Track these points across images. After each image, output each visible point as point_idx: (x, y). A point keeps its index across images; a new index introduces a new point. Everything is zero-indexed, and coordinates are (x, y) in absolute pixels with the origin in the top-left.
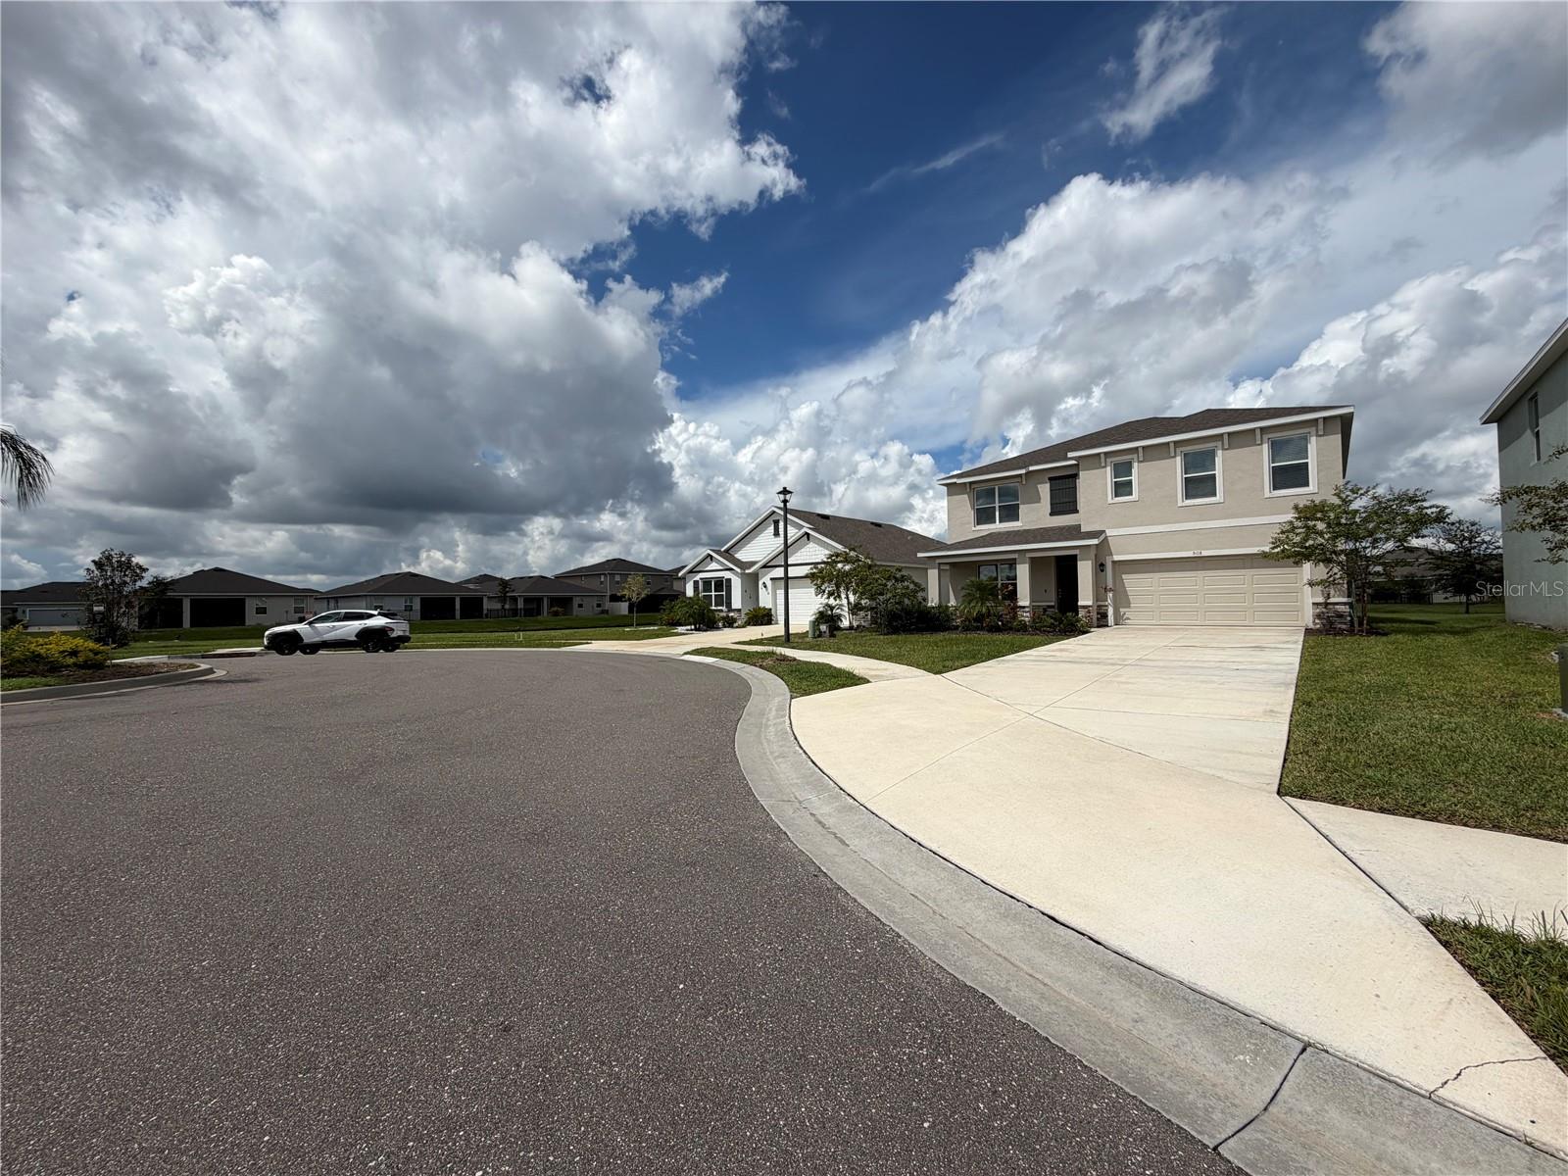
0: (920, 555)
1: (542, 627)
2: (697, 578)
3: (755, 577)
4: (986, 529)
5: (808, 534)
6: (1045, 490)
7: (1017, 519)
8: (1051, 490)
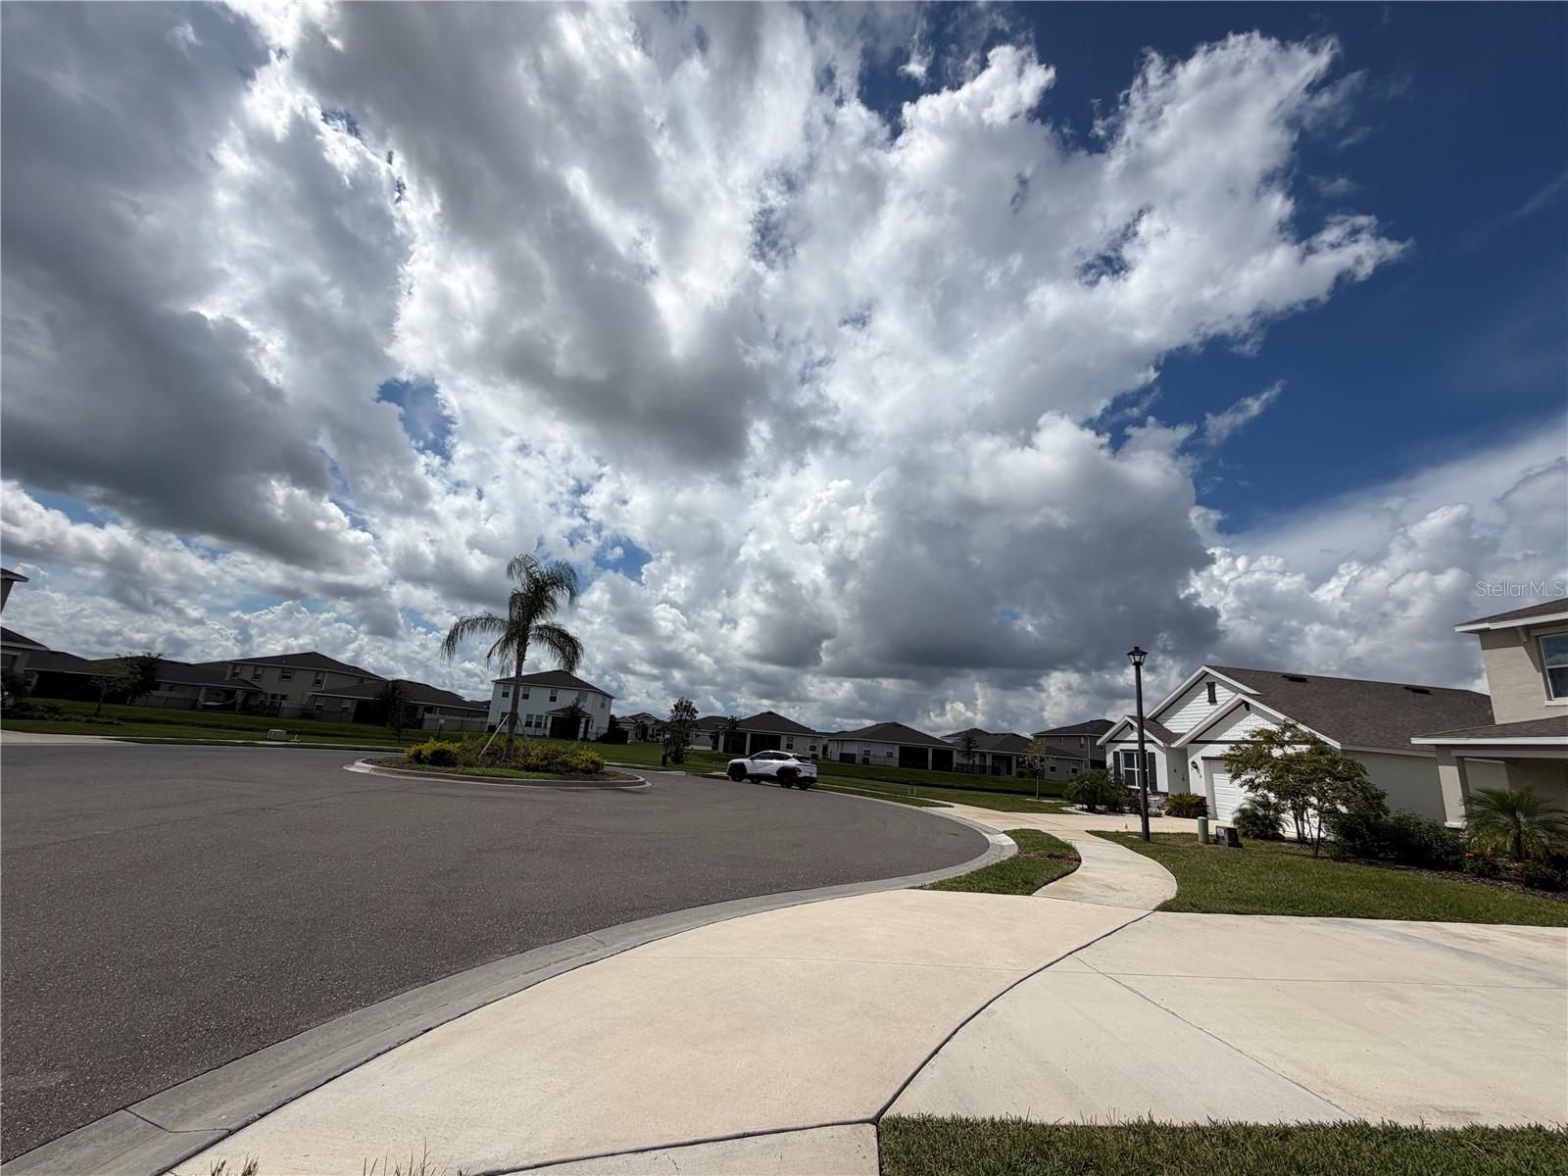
0: (1415, 741)
1: (999, 788)
2: (1117, 749)
3: (1183, 754)
5: (1245, 703)
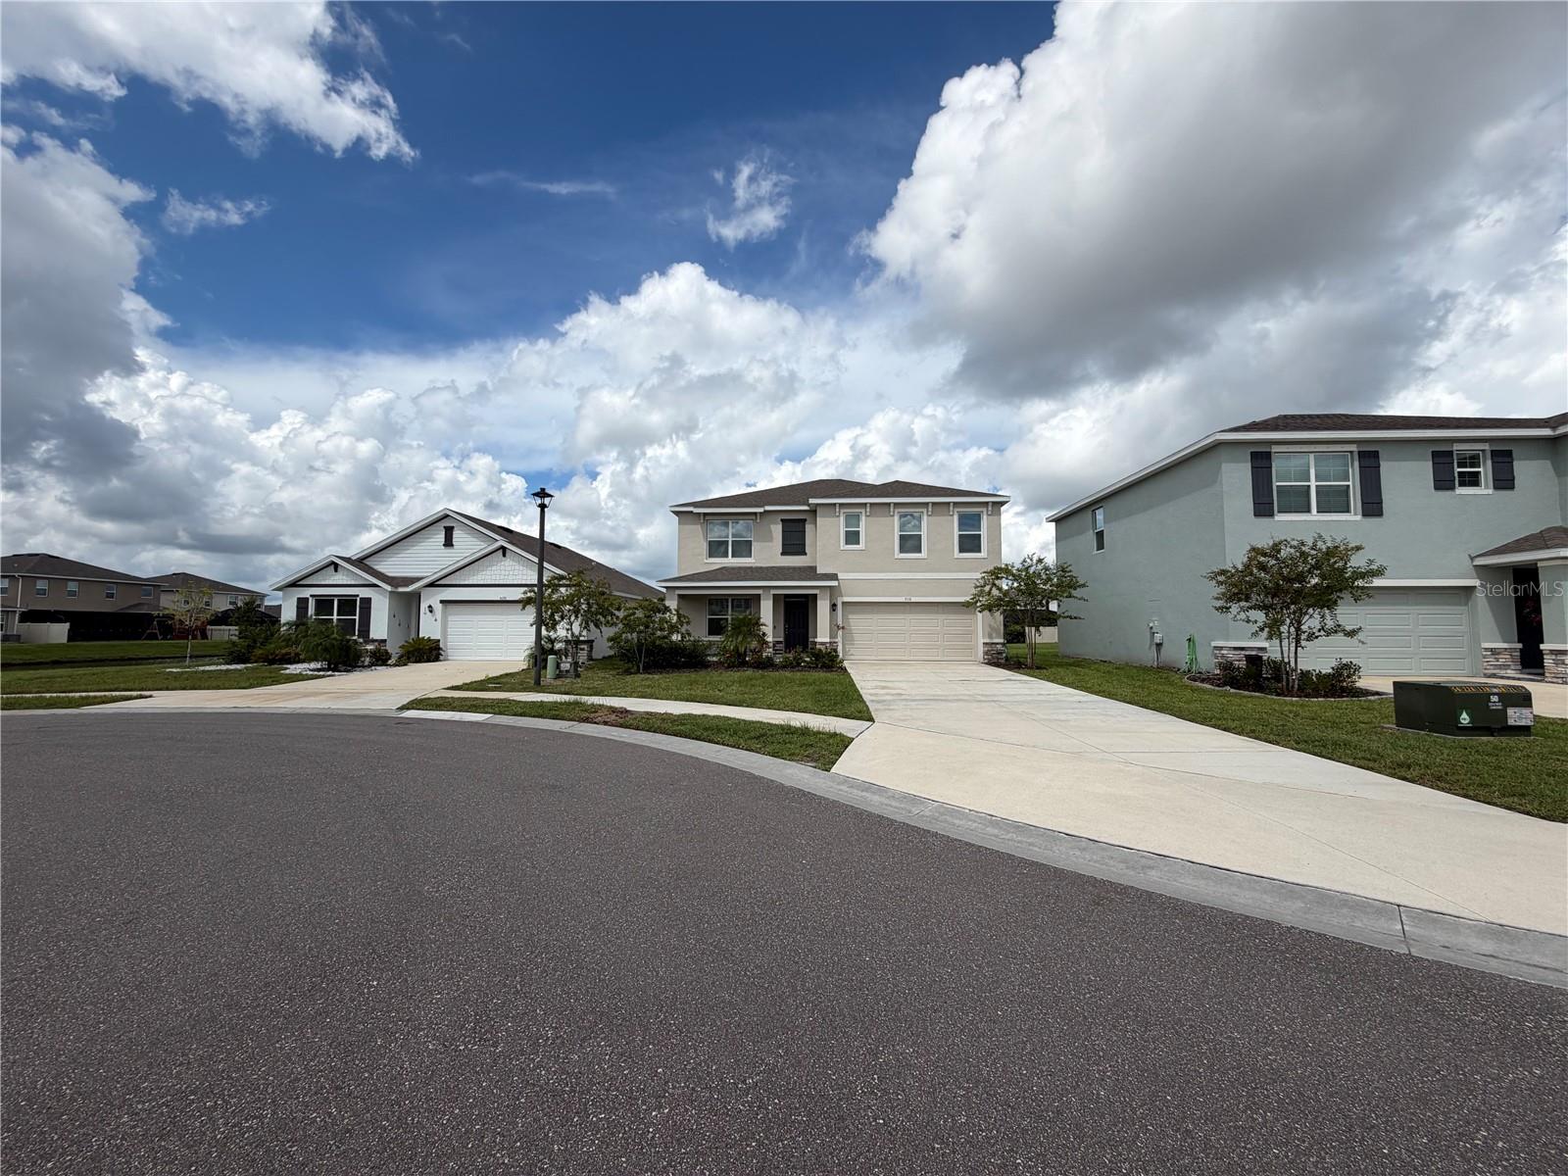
2: (306, 593)
3: (416, 597)
4: (719, 562)
5: (503, 549)
6: (777, 530)
7: (749, 555)
8: (783, 531)
